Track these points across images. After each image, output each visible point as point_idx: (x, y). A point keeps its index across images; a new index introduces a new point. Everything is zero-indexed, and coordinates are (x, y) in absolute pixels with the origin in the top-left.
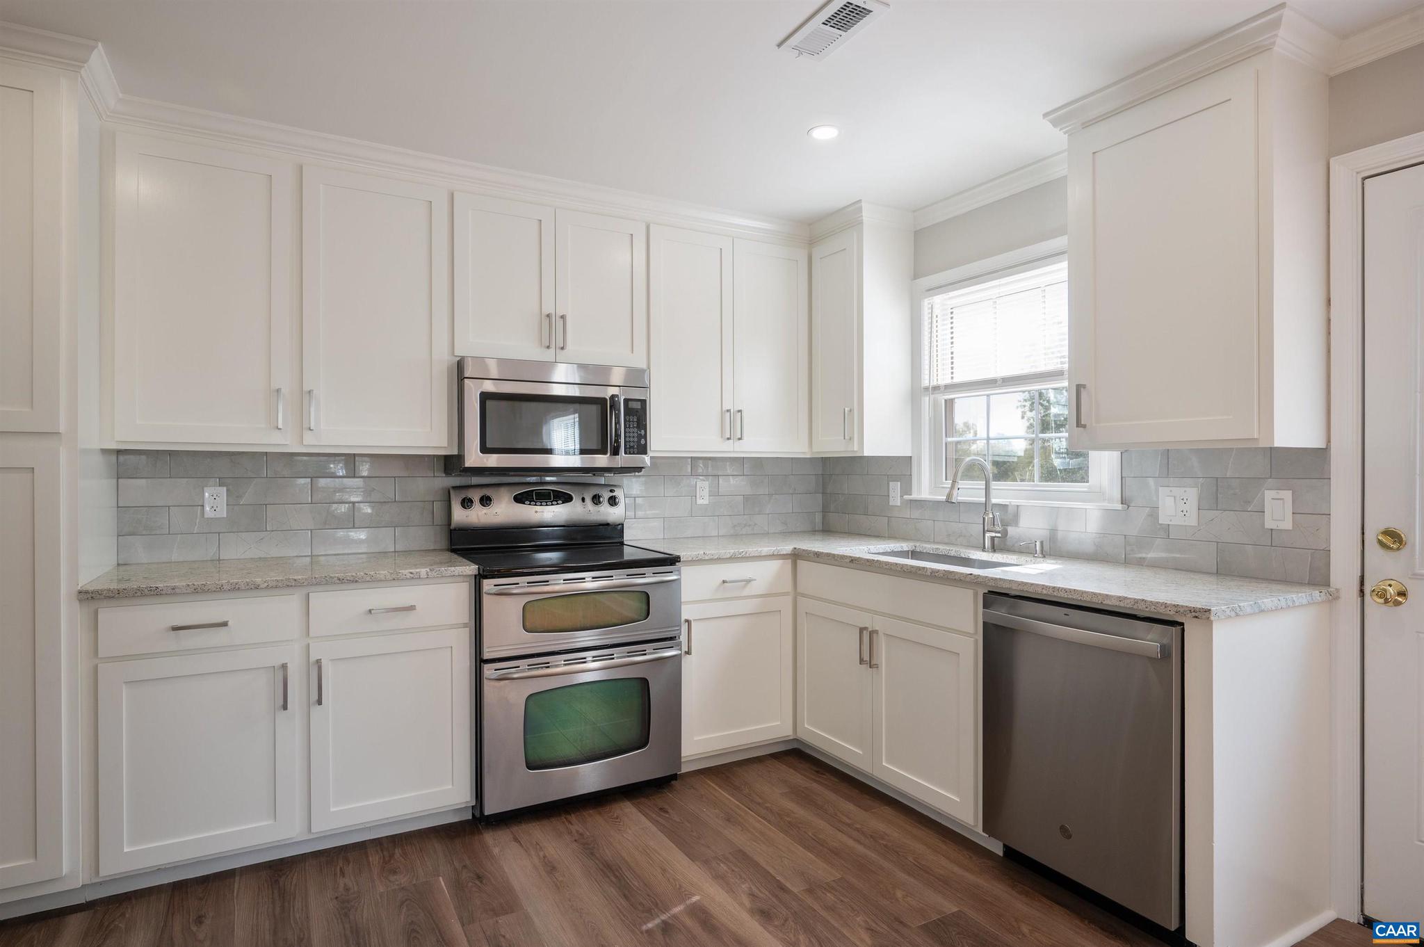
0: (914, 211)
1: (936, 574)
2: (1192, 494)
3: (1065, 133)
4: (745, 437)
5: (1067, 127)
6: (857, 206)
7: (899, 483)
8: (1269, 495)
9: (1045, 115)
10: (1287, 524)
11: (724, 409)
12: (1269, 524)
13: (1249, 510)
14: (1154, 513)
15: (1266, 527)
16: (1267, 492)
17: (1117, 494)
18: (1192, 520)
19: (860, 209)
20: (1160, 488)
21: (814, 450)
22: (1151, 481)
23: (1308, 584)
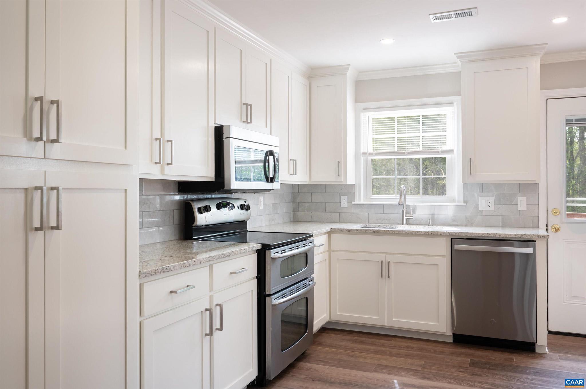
0: (359, 72)
1: (427, 233)
2: (492, 199)
3: (461, 62)
4: (297, 174)
5: (462, 60)
6: (347, 66)
7: (347, 196)
8: (519, 199)
9: (455, 54)
10: (525, 209)
11: (290, 159)
12: (519, 208)
13: (512, 204)
14: (477, 206)
15: (518, 210)
16: (518, 198)
17: (462, 200)
18: (492, 208)
19: (348, 69)
20: (480, 197)
21: (312, 181)
22: (476, 195)
23: (532, 228)
